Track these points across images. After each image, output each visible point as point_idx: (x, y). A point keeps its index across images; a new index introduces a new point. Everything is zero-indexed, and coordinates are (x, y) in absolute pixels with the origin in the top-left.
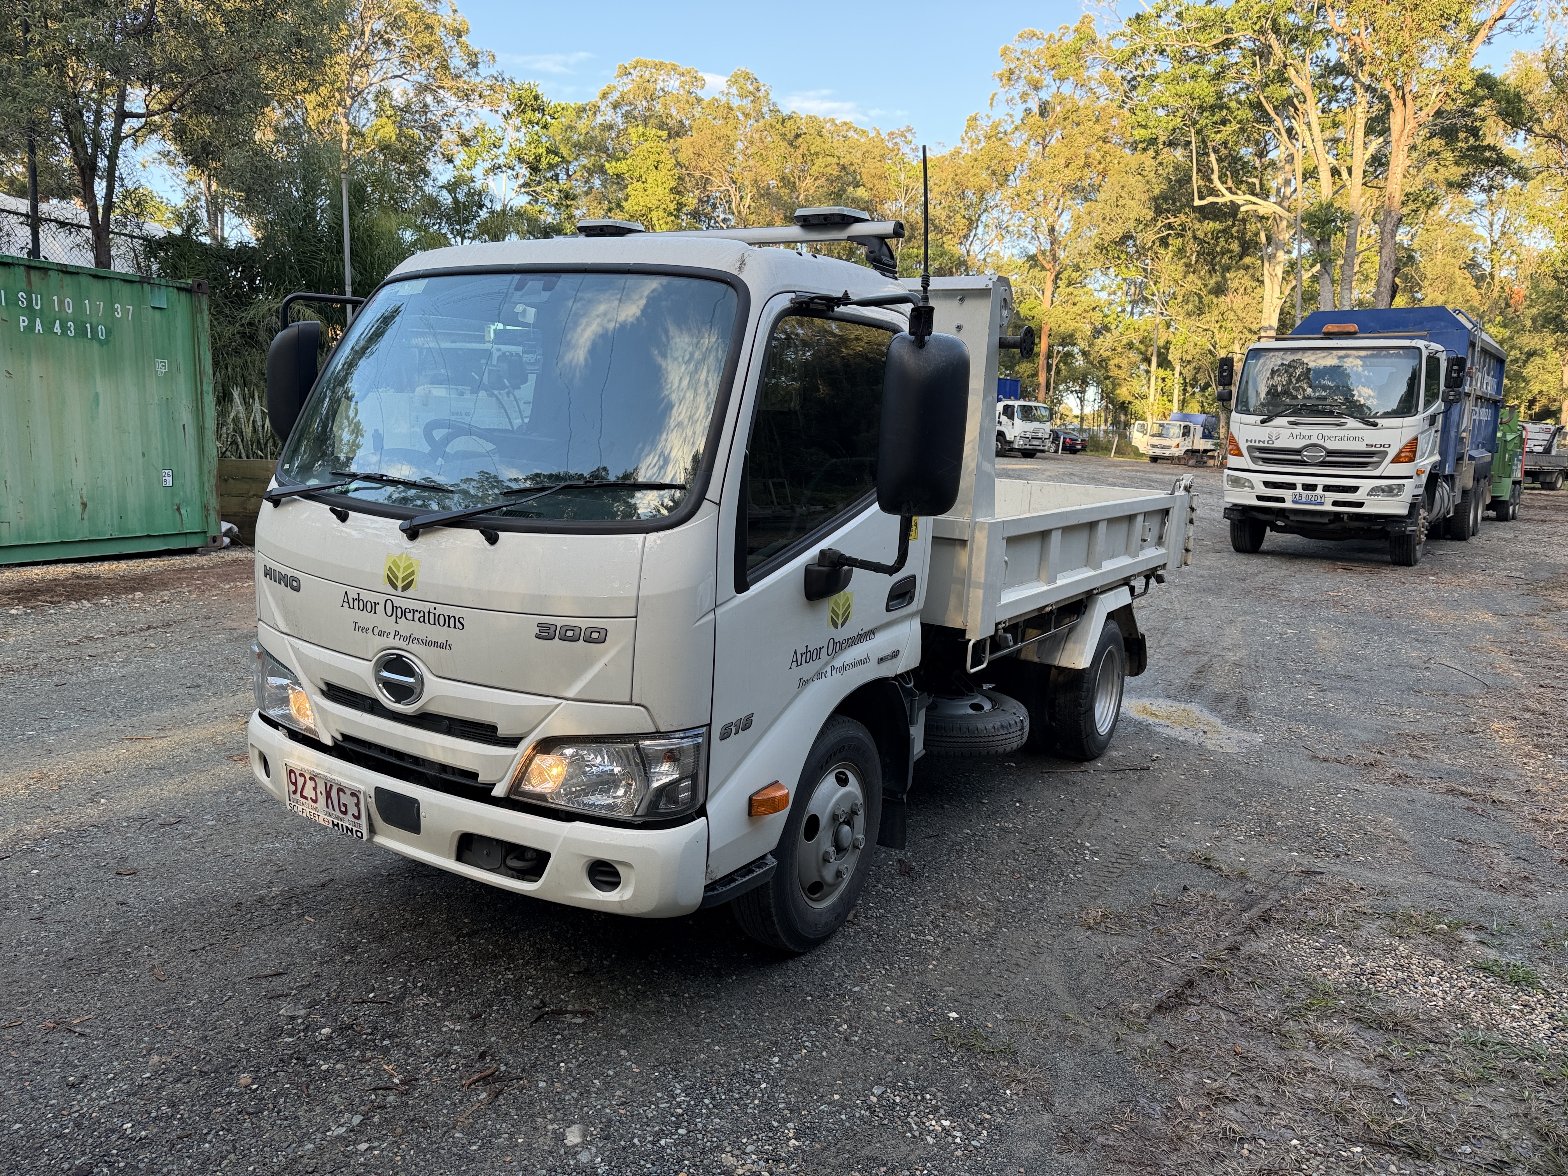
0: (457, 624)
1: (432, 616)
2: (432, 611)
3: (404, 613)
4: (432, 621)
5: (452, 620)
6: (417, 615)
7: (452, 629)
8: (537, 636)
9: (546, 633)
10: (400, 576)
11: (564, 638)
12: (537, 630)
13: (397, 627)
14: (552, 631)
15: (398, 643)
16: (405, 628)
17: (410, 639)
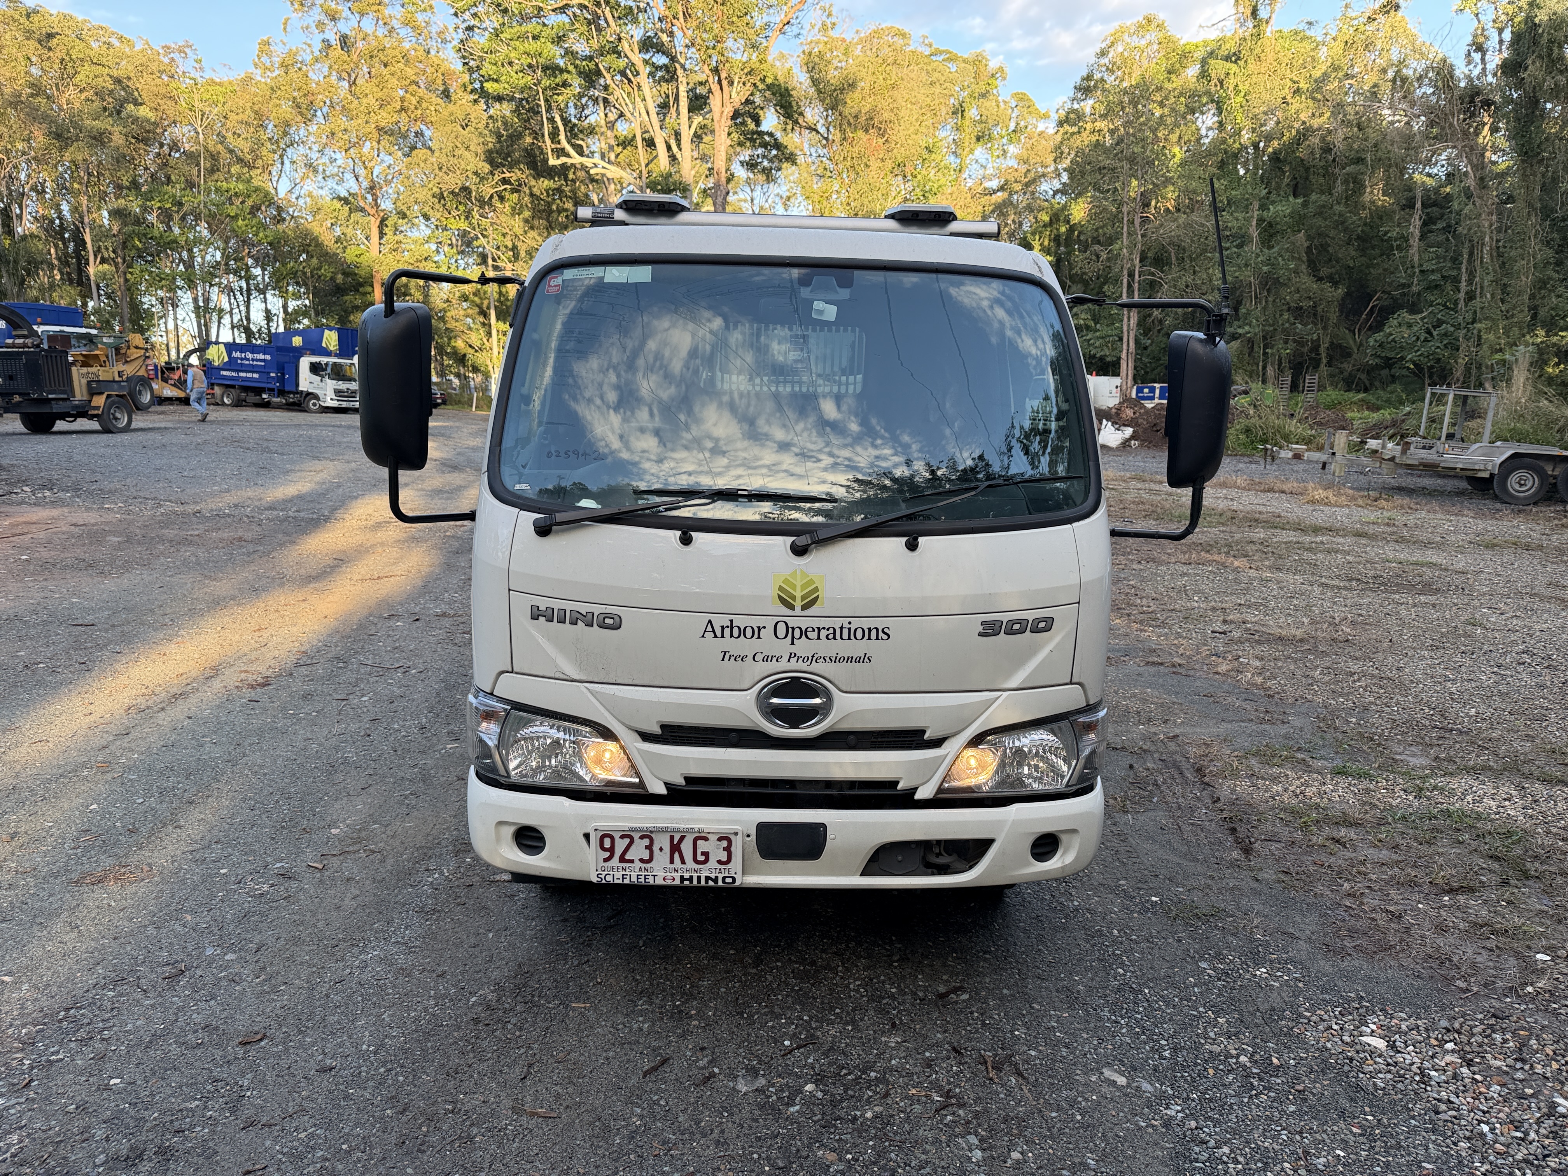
0: (881, 634)
1: (845, 632)
2: (846, 625)
3: (804, 633)
4: (845, 636)
5: (874, 632)
6: (824, 633)
7: (873, 642)
8: (980, 634)
9: (990, 629)
10: (798, 594)
11: (1010, 632)
12: (980, 629)
13: (793, 649)
14: (997, 627)
15: (793, 664)
16: (803, 647)
17: (813, 658)
